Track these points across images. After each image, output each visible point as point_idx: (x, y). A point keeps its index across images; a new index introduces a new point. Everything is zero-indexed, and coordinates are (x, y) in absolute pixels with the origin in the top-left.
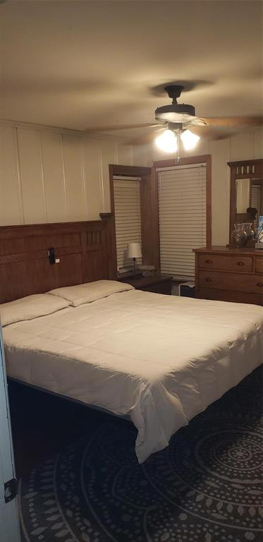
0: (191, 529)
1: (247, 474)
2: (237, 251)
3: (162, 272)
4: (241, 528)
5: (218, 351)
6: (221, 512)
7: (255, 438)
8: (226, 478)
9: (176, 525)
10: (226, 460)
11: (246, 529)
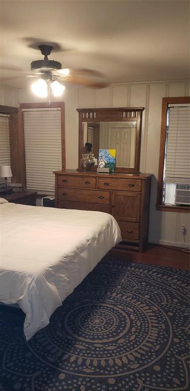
0: (69, 385)
1: (104, 335)
2: (85, 174)
3: (28, 188)
4: (105, 376)
5: (80, 247)
6: (89, 367)
7: (106, 308)
8: (90, 341)
9: (57, 384)
10: (88, 327)
11: (109, 376)
